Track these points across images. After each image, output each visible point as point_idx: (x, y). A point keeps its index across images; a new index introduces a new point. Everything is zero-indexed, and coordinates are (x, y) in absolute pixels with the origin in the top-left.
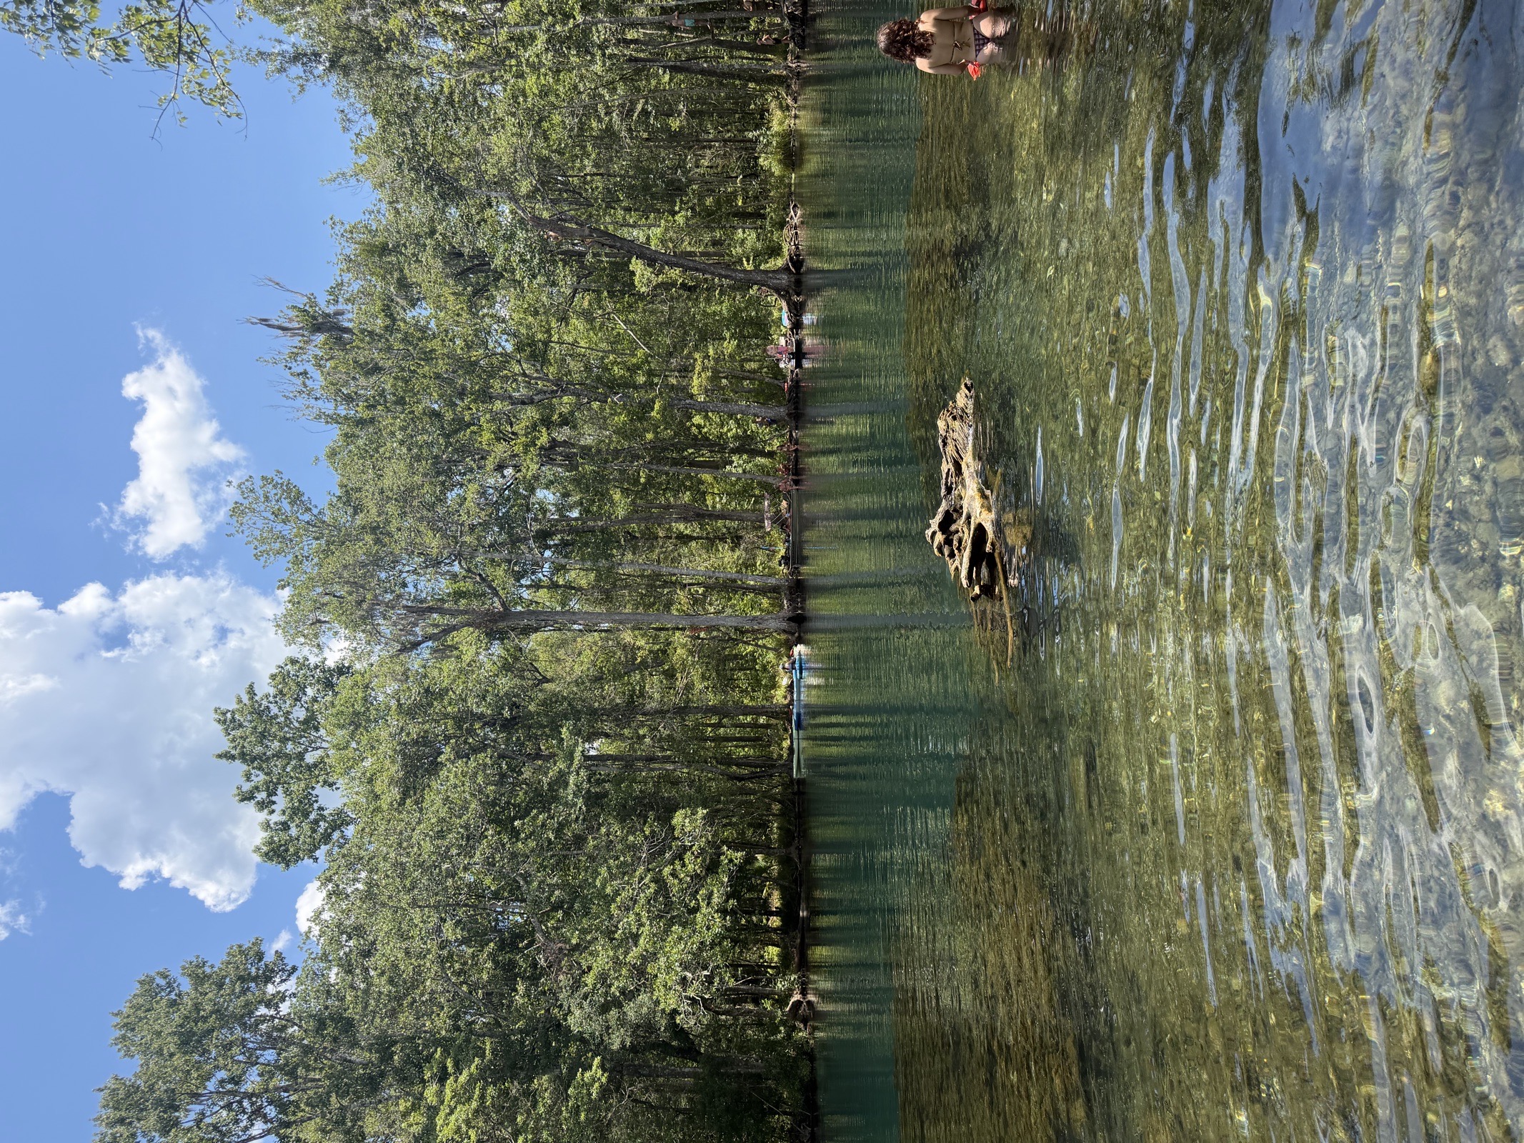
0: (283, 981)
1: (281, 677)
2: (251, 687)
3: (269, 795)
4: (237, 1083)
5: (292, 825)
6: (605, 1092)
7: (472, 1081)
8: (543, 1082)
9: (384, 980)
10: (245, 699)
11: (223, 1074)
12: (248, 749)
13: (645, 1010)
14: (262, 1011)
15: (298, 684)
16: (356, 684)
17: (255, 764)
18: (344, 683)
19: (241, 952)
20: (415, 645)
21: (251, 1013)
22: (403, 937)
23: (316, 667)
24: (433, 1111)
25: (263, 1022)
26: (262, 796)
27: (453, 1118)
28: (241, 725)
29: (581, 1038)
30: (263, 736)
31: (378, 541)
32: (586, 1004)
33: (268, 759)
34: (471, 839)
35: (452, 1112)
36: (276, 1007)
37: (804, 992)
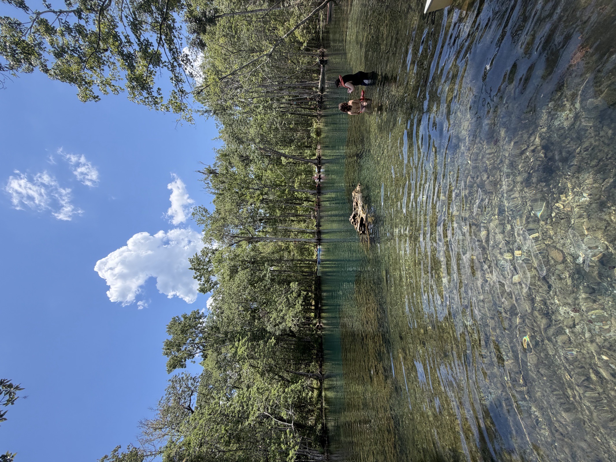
1: (203, 251)
6: (275, 345)
7: (245, 341)
8: (261, 342)
9: (226, 319)
10: (195, 256)
11: (191, 339)
14: (199, 325)
18: (217, 253)
20: (232, 244)
21: (197, 326)
22: (230, 309)
24: (237, 348)
26: (199, 278)
29: (270, 333)
30: (199, 264)
31: (224, 221)
32: (271, 325)
34: (245, 288)
37: (320, 323)
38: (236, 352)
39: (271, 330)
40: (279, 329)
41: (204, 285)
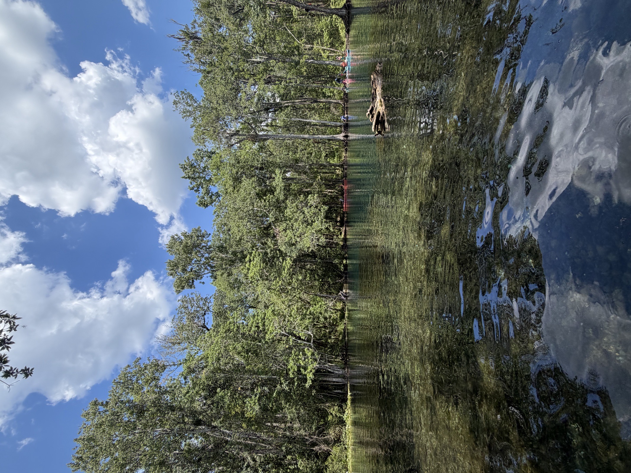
0: (207, 237)
1: (196, 155)
2: (188, 157)
3: (198, 188)
4: (199, 261)
7: (257, 262)
10: (187, 161)
11: (196, 259)
12: (190, 175)
13: (302, 246)
14: (203, 244)
15: (201, 157)
16: (217, 157)
17: (193, 180)
18: (214, 156)
19: (196, 230)
20: (233, 145)
21: (200, 245)
23: (206, 151)
24: (248, 269)
25: (204, 247)
28: (187, 169)
30: (194, 172)
33: (196, 178)
35: (253, 269)
36: (207, 243)
39: (286, 250)
40: (296, 249)
41: (203, 197)
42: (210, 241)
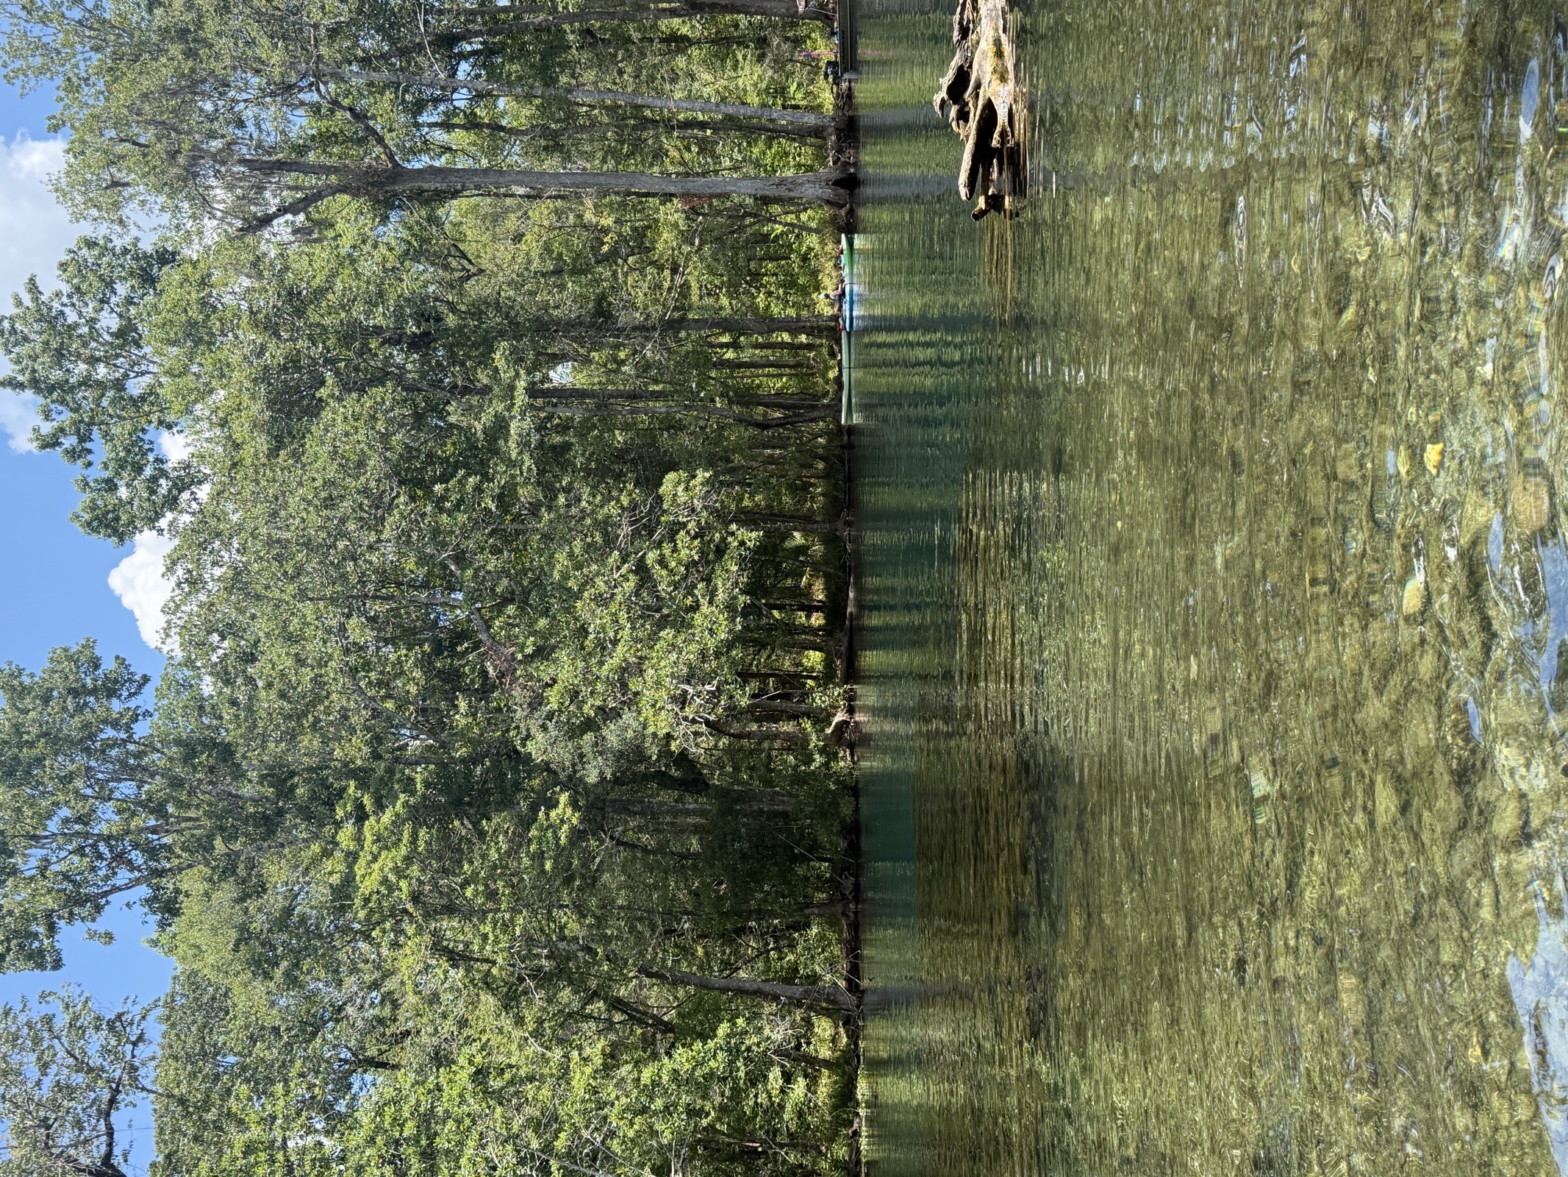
0: (131, 695)
1: (73, 267)
2: (32, 281)
3: (82, 439)
4: (86, 824)
5: (121, 483)
6: (577, 836)
7: (398, 823)
8: (500, 821)
9: (273, 694)
10: (27, 300)
12: (41, 373)
13: (630, 734)
14: (110, 733)
15: (101, 278)
16: (186, 279)
17: (55, 395)
18: (171, 276)
19: (70, 658)
20: (266, 221)
21: (92, 737)
22: (291, 639)
23: (125, 251)
24: (352, 857)
25: (112, 747)
26: (69, 442)
27: (376, 866)
28: (26, 339)
29: (546, 767)
30: (60, 355)
32: (550, 725)
33: (72, 389)
35: (375, 859)
36: (128, 728)
37: (851, 711)
38: (349, 880)
39: (552, 755)
40: (599, 746)
41: (111, 486)
42: (147, 714)
